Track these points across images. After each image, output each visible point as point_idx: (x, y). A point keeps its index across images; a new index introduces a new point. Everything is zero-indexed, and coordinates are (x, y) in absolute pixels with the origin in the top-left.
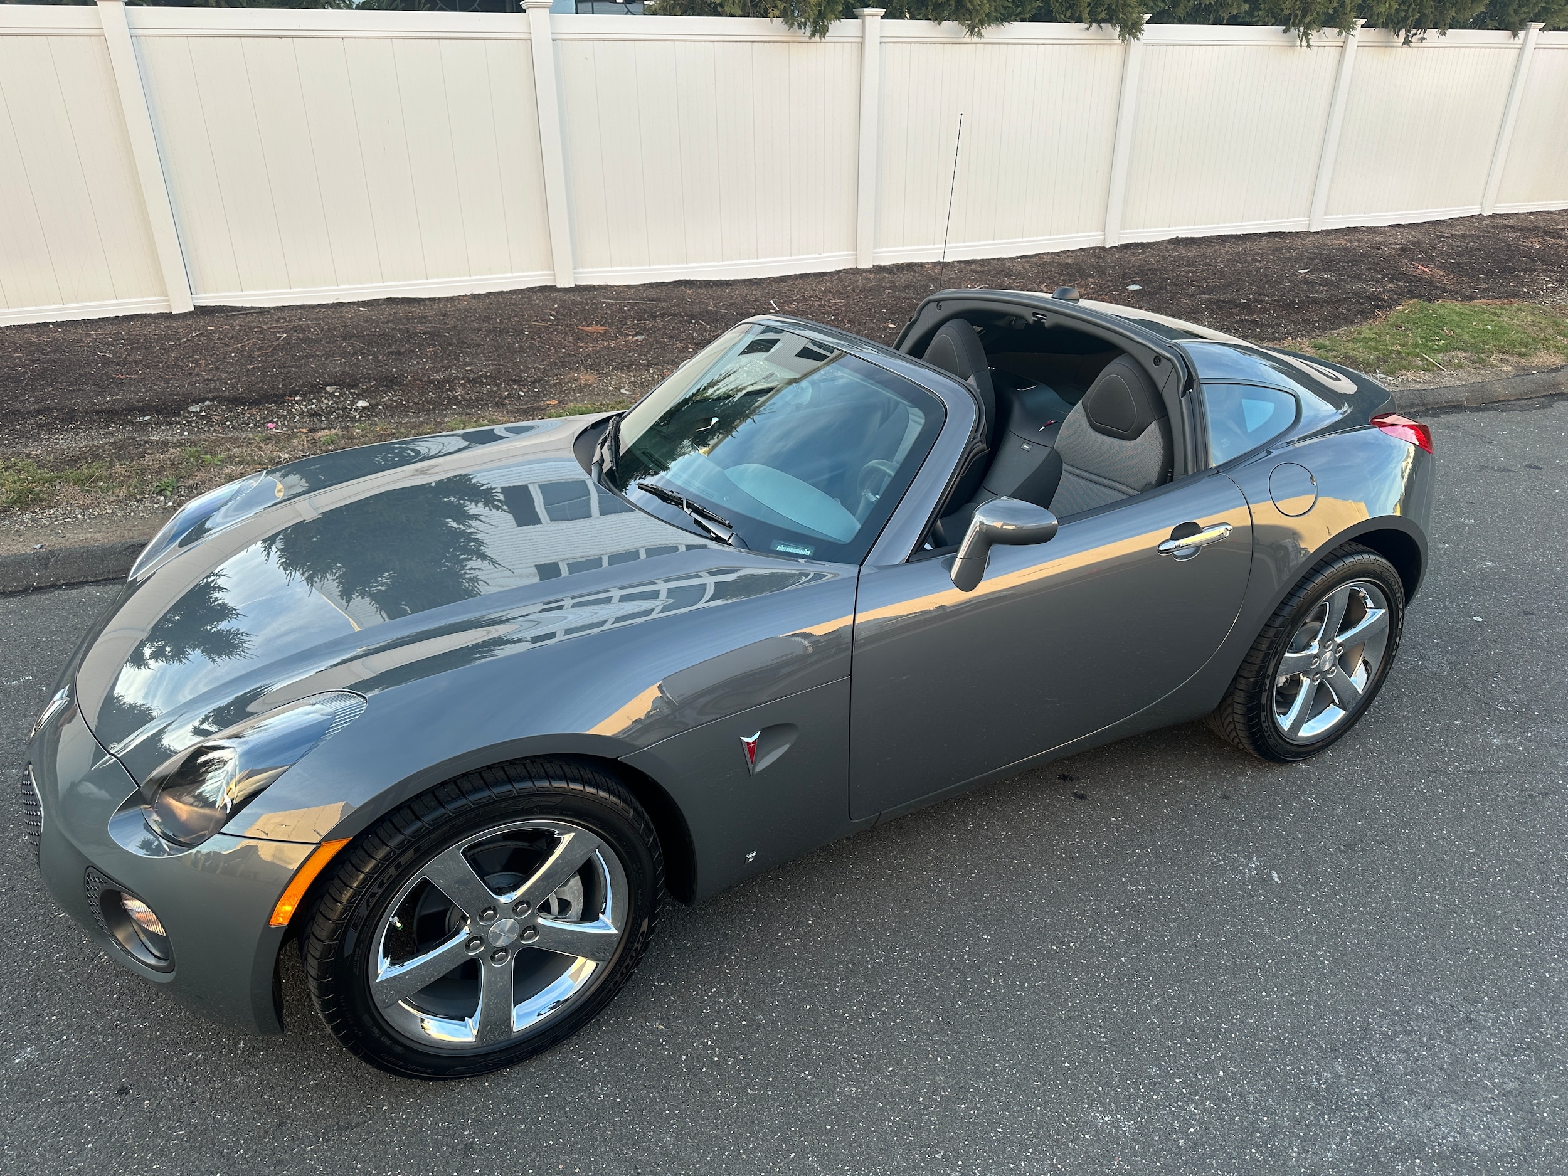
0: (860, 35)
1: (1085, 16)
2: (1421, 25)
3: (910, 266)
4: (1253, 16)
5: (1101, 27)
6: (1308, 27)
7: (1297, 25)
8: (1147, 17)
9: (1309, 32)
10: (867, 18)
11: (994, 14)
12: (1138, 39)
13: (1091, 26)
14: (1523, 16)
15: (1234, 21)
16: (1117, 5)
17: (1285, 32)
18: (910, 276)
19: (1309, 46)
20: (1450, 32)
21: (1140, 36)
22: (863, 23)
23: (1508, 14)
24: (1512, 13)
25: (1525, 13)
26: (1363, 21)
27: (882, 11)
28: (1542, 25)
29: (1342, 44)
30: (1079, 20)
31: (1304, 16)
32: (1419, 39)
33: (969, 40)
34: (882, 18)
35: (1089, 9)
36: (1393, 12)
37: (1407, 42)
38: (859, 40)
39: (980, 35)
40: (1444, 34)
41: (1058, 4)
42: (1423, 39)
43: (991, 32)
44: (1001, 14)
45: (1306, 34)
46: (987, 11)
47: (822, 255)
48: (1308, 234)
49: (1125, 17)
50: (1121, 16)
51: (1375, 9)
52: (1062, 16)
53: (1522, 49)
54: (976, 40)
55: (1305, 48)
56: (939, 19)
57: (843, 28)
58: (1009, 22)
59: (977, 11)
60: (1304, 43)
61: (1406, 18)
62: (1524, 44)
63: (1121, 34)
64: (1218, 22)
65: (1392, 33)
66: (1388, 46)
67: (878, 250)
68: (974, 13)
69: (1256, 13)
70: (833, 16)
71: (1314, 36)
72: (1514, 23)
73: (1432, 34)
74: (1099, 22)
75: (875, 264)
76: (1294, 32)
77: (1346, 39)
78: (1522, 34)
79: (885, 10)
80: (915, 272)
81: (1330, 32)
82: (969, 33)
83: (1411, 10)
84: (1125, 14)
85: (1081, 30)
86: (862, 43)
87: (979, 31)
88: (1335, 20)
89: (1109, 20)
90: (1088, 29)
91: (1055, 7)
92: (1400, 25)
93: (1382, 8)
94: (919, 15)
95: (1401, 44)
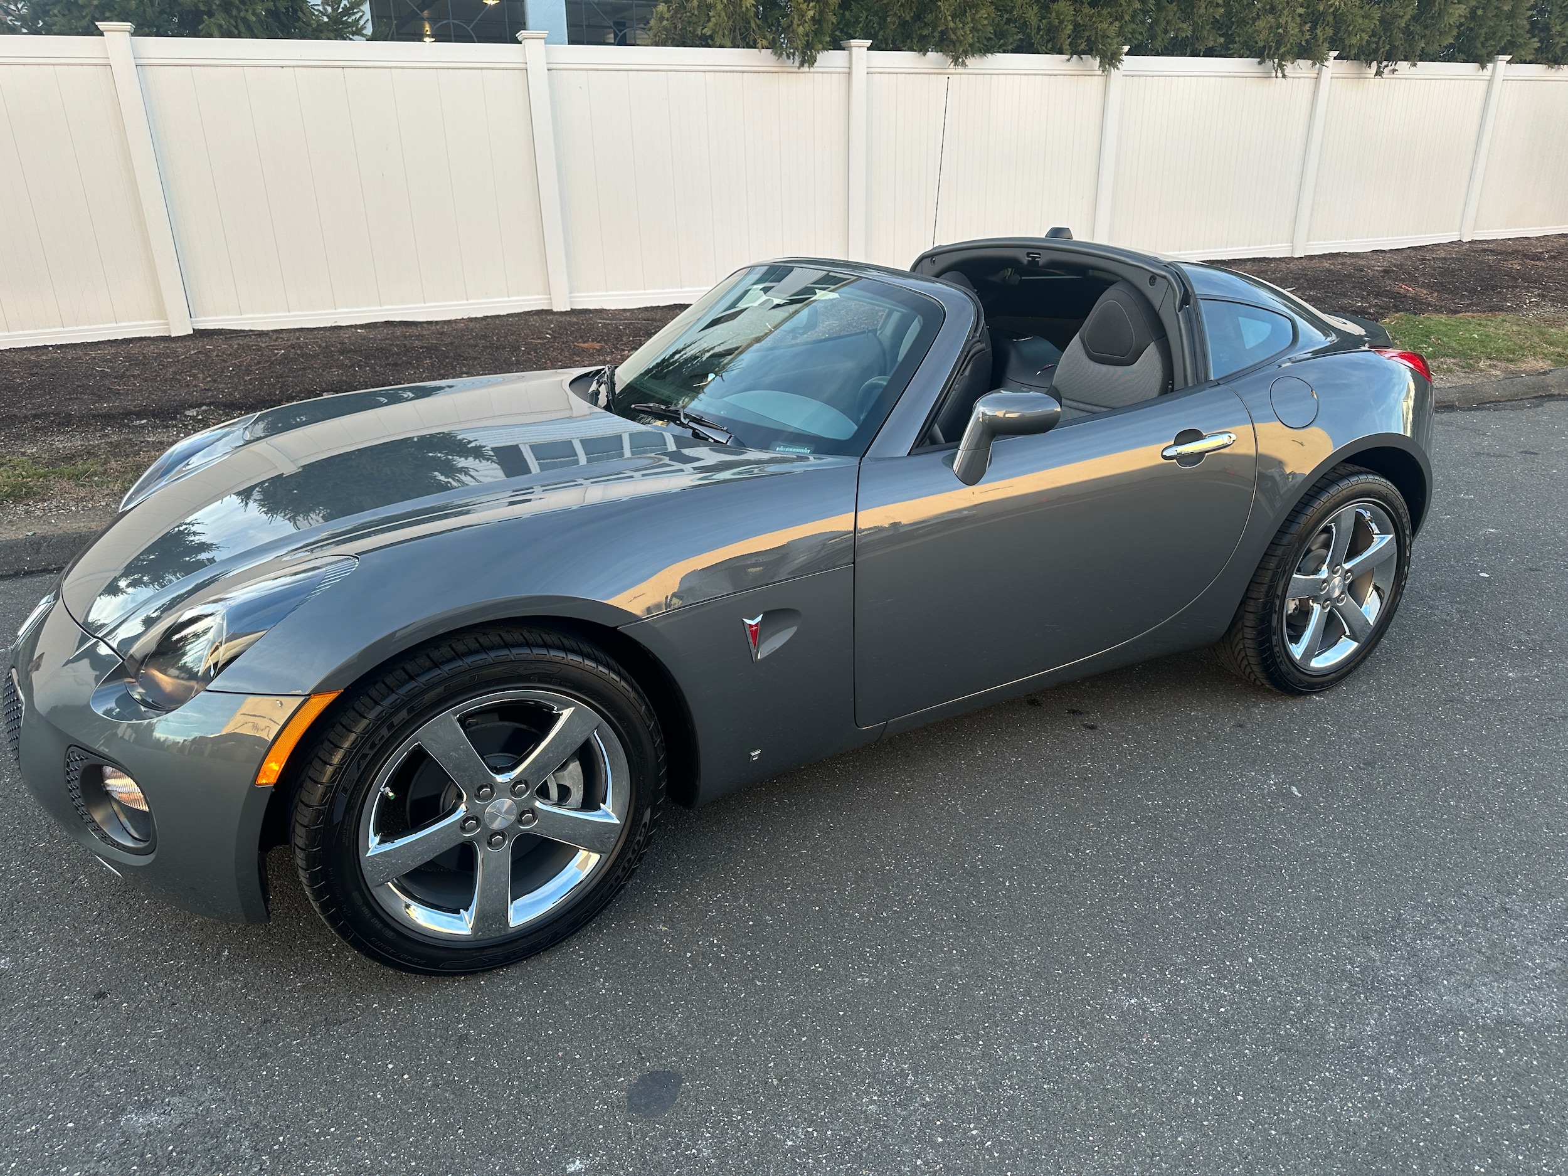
0: (848, 66)
1: (1066, 47)
2: (1391, 57)
4: (1229, 49)
5: (1081, 58)
6: (1282, 58)
7: (1271, 57)
8: (1126, 48)
9: (1283, 63)
10: (854, 49)
11: (977, 45)
12: (1118, 69)
13: (1071, 57)
14: (1490, 49)
15: (1210, 53)
16: (1096, 37)
17: (1260, 63)
19: (1284, 76)
20: (1420, 64)
21: (1119, 66)
22: (850, 54)
23: (1476, 47)
24: (1479, 45)
25: (1492, 46)
26: (1335, 53)
27: (869, 43)
28: (1508, 58)
29: (1316, 76)
30: (1060, 52)
31: (1278, 49)
32: (1390, 71)
33: (953, 71)
34: (869, 49)
35: (1069, 40)
36: (1364, 43)
37: (1380, 72)
38: (847, 70)
39: (964, 64)
40: (1415, 65)
41: (1039, 37)
42: (1394, 71)
43: (974, 63)
44: (983, 44)
45: (1280, 66)
46: (971, 41)
48: (1292, 259)
49: (1104, 48)
50: (1100, 46)
51: (1346, 42)
52: (1044, 48)
53: (1491, 81)
54: (960, 70)
55: (1281, 80)
56: (923, 50)
57: (829, 59)
58: (992, 53)
59: (961, 42)
60: (1280, 74)
61: (1376, 51)
62: (1492, 76)
63: (1102, 64)
65: (1365, 65)
66: (1360, 77)
68: (958, 44)
69: (1231, 46)
70: (820, 46)
71: (1289, 68)
72: (1482, 56)
73: (1403, 66)
74: (1081, 53)
76: (1269, 63)
77: (1320, 70)
78: (1490, 66)
79: (871, 41)
81: (1304, 64)
82: (953, 64)
83: (1381, 42)
84: (1104, 45)
85: (1063, 61)
86: (849, 74)
87: (963, 61)
88: (1308, 51)
89: (1089, 52)
90: (1069, 60)
91: (1036, 39)
92: (1372, 57)
93: (1354, 40)
94: (905, 46)
95: (1373, 76)
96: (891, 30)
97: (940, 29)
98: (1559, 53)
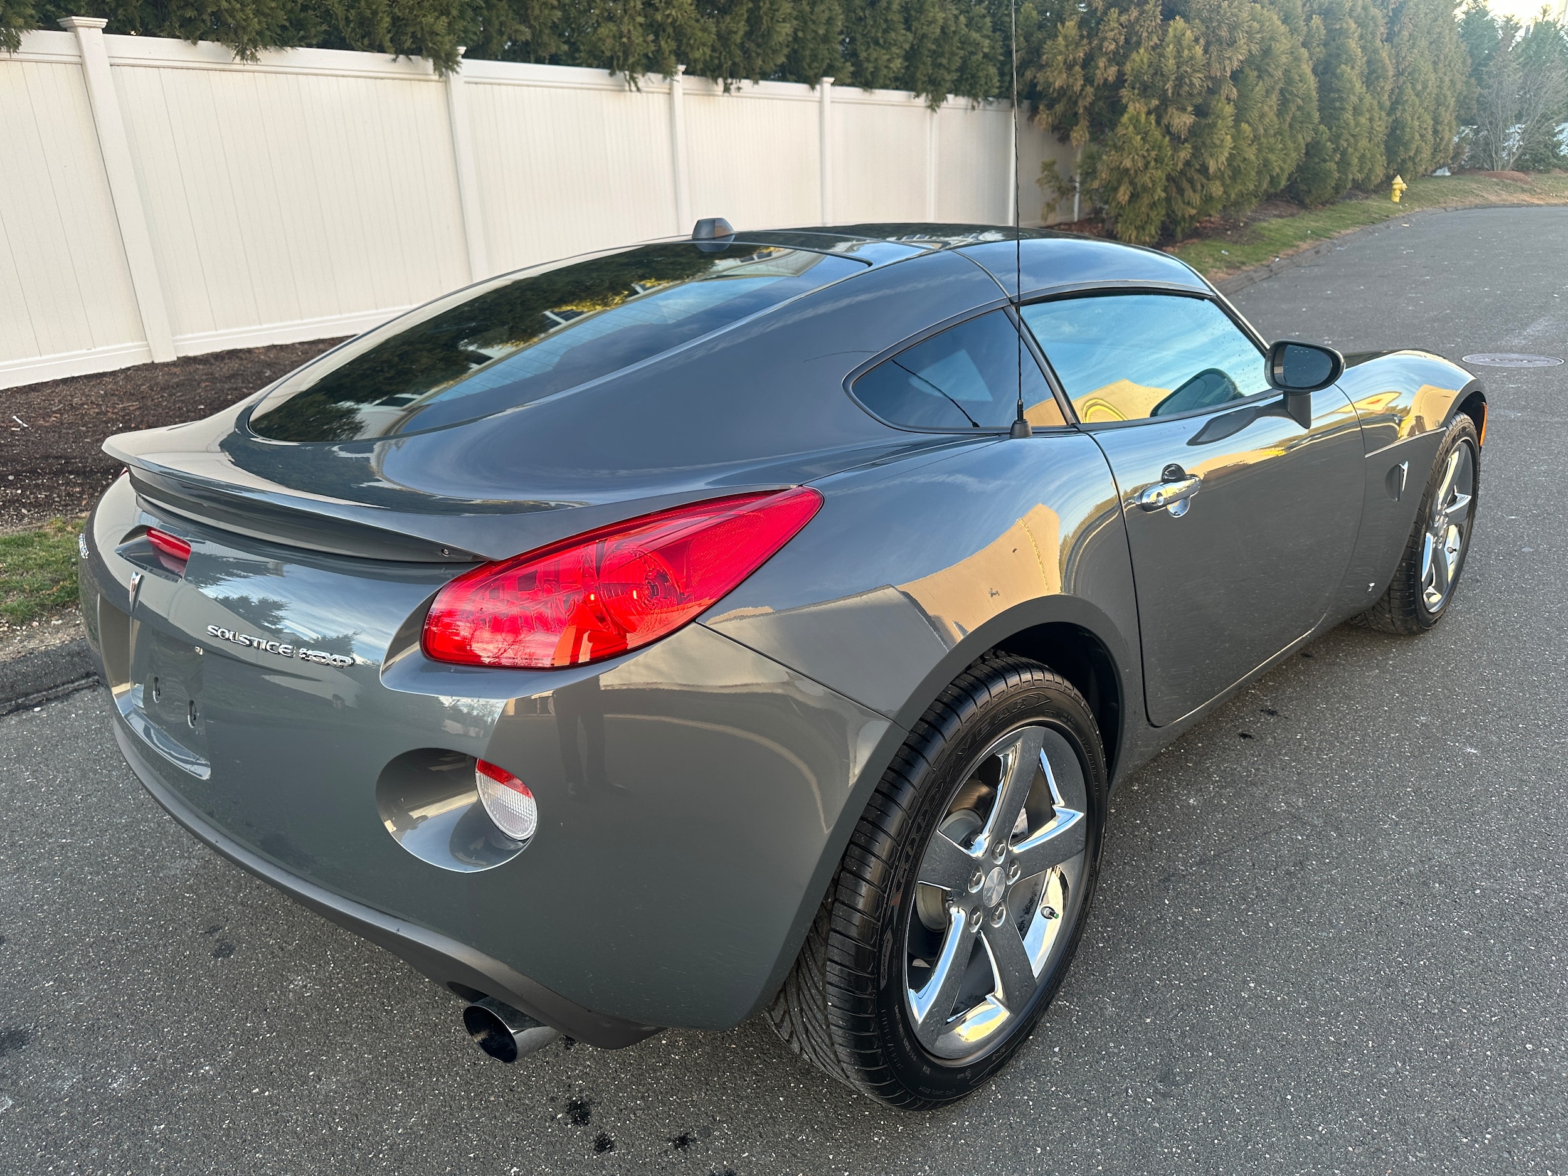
0: (74, 53)
1: (388, 44)
2: (734, 74)
3: (233, 354)
5: (410, 59)
6: (632, 70)
7: (622, 69)
8: (462, 50)
9: (635, 75)
10: (80, 30)
11: (268, 33)
12: (457, 72)
13: (397, 57)
14: (816, 71)
15: (555, 60)
16: (422, 34)
17: (611, 75)
18: (235, 365)
19: (638, 90)
20: (761, 83)
21: (458, 69)
22: (77, 36)
23: (804, 69)
24: (807, 67)
25: (816, 68)
26: (682, 68)
27: (103, 22)
28: (832, 80)
29: (668, 91)
30: (382, 50)
31: (626, 59)
32: (735, 89)
33: (241, 67)
34: (103, 31)
35: (389, 36)
36: (708, 58)
37: (727, 89)
38: (76, 60)
39: (254, 58)
40: (757, 84)
41: (349, 30)
42: (739, 89)
43: (269, 57)
44: (276, 33)
45: (633, 78)
46: (257, 27)
47: (93, 350)
49: (435, 47)
50: (430, 45)
51: (691, 56)
52: (359, 44)
53: (821, 102)
54: (250, 66)
55: (636, 95)
56: (191, 38)
58: (295, 46)
59: (244, 28)
60: (633, 88)
61: (720, 66)
62: (822, 97)
63: (437, 67)
64: (539, 61)
65: (710, 81)
66: (710, 94)
67: (178, 337)
68: (240, 32)
69: (577, 55)
70: (21, 21)
71: (641, 81)
72: (810, 77)
73: (746, 83)
74: (408, 53)
75: (181, 355)
76: (620, 75)
77: (671, 85)
78: (818, 87)
79: (107, 20)
80: (241, 359)
81: (655, 77)
82: (238, 58)
83: (722, 57)
84: (434, 44)
85: (386, 61)
86: (82, 64)
87: (252, 53)
88: (655, 64)
89: (418, 51)
90: (394, 60)
91: (347, 33)
92: (716, 74)
93: (697, 54)
94: (163, 31)
95: (721, 93)
96: (135, 7)
97: (209, 10)
98: (869, 77)
